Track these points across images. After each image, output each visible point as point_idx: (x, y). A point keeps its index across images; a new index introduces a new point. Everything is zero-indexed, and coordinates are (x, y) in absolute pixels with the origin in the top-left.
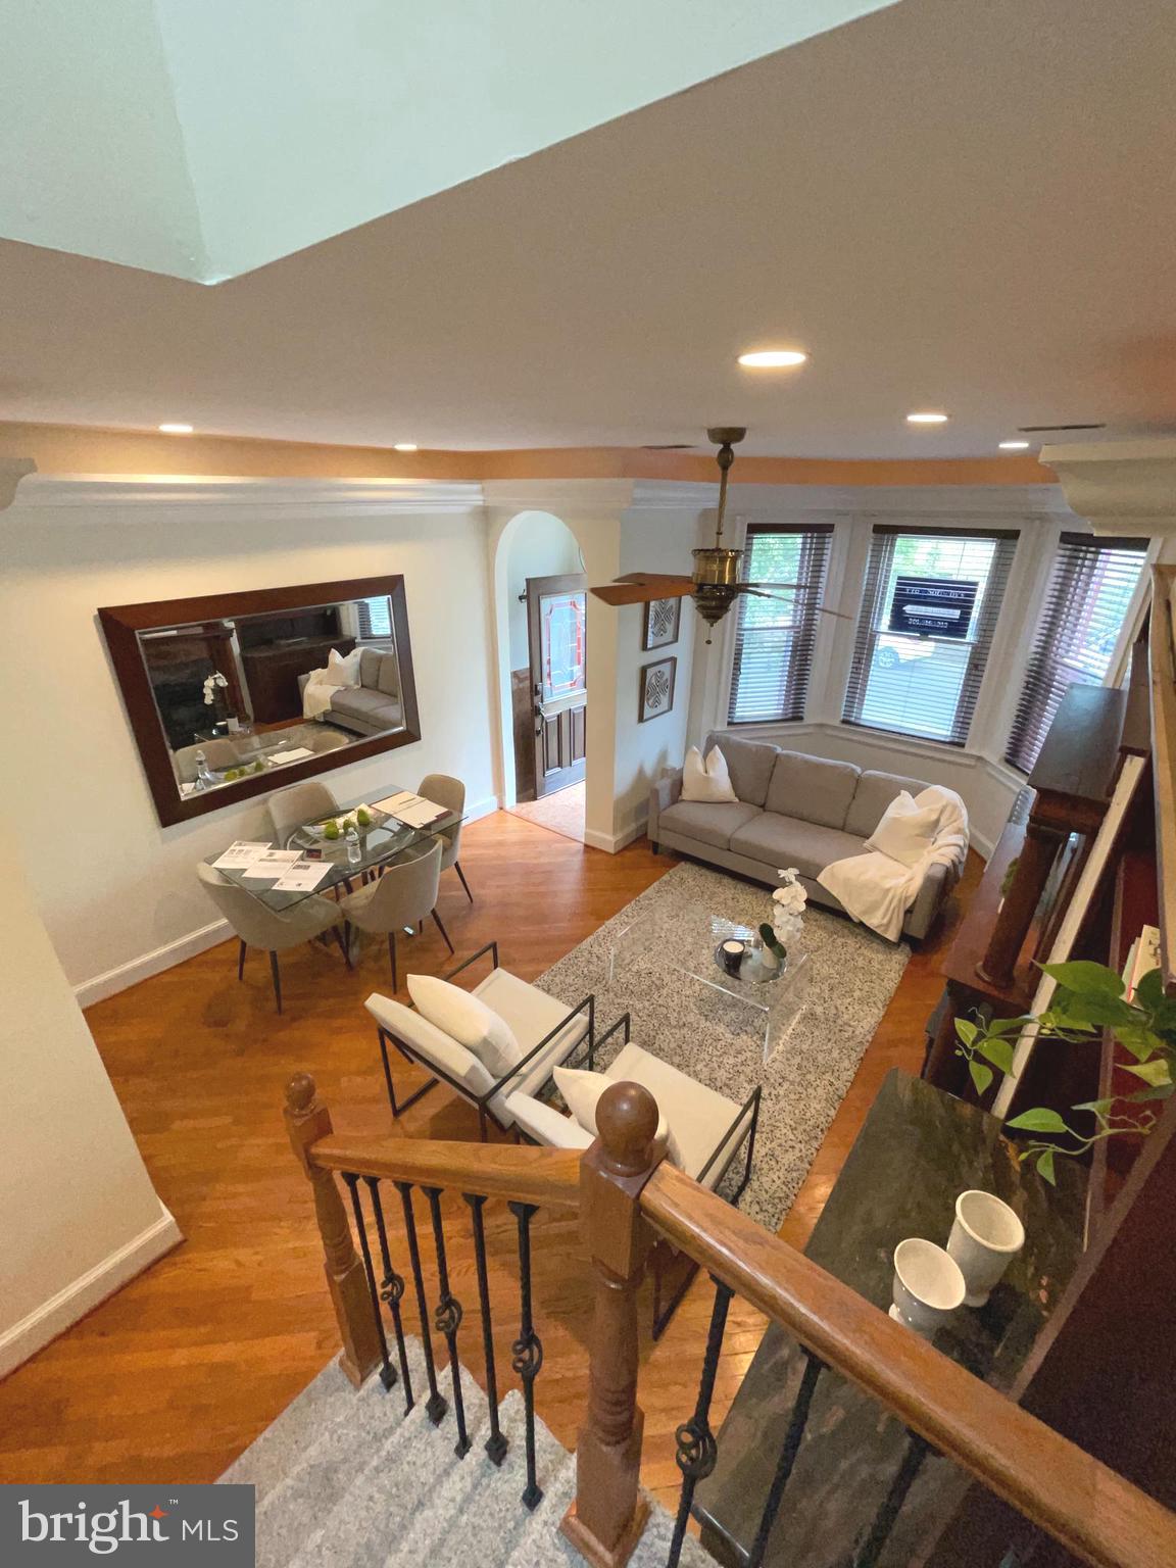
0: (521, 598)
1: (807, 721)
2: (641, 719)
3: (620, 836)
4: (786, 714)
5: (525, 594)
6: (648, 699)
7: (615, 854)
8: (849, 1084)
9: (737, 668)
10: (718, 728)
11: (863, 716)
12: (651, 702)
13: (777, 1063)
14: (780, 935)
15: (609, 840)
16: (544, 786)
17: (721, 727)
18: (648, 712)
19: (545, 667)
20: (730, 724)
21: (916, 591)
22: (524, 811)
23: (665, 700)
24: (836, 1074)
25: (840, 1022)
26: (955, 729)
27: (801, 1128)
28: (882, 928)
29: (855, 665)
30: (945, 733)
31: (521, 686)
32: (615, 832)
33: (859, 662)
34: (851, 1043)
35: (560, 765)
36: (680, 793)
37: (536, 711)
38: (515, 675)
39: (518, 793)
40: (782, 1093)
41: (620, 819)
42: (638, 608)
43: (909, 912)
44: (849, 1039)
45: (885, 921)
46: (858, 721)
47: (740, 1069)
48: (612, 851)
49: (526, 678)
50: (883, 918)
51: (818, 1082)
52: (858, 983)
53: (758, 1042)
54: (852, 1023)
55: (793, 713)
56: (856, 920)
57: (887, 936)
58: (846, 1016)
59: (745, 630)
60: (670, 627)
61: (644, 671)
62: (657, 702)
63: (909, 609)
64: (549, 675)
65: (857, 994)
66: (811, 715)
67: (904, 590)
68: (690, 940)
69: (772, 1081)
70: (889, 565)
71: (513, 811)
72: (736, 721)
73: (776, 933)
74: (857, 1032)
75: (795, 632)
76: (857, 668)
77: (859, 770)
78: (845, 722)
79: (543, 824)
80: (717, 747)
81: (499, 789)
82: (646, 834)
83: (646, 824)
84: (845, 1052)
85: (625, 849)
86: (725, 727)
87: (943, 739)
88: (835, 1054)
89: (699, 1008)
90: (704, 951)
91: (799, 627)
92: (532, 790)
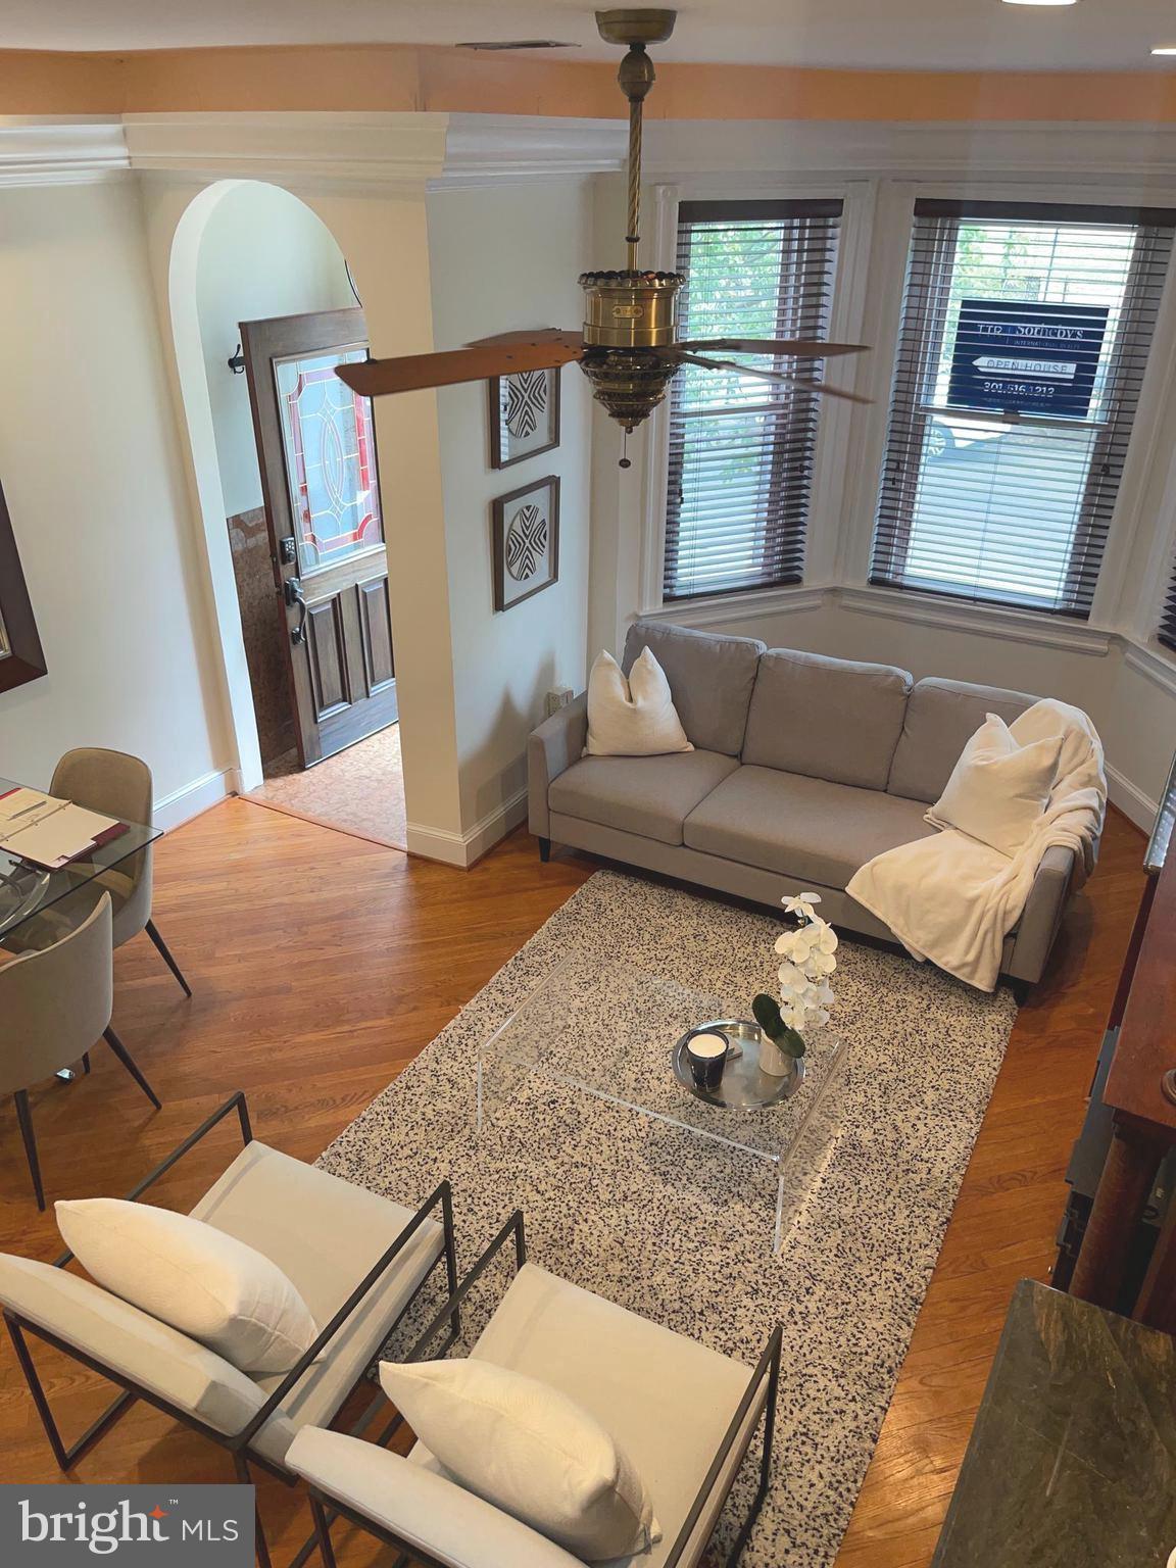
0: (233, 363)
1: (810, 582)
2: (499, 605)
3: (476, 831)
4: (770, 574)
5: (241, 354)
6: (510, 564)
7: (470, 868)
8: (930, 1273)
9: (675, 492)
10: (647, 610)
11: (908, 570)
12: (515, 569)
13: (799, 1250)
14: (793, 1018)
15: (454, 843)
16: (316, 741)
17: (653, 606)
18: (512, 589)
19: (299, 505)
20: (668, 599)
21: (996, 329)
22: (281, 795)
23: (542, 561)
24: (906, 1257)
25: (904, 1155)
26: (1071, 586)
27: (851, 1373)
28: (966, 970)
29: (891, 475)
30: (1053, 593)
31: (251, 542)
32: (464, 829)
33: (898, 470)
34: (928, 1194)
35: (346, 697)
36: (585, 743)
37: (288, 595)
38: (236, 523)
39: (265, 759)
40: (813, 1308)
41: (474, 804)
42: (476, 389)
43: (1011, 936)
44: (922, 1186)
45: (971, 957)
46: (899, 579)
47: (735, 1269)
48: (464, 864)
49: (258, 528)
50: (967, 952)
51: (875, 1278)
52: (931, 1076)
53: (763, 1214)
54: (925, 1156)
55: (782, 570)
56: (919, 959)
57: (976, 983)
58: (914, 1143)
59: (686, 415)
60: (542, 419)
61: (497, 507)
62: (529, 568)
63: (982, 362)
64: (307, 516)
65: (930, 1097)
66: (815, 574)
67: (975, 327)
68: (623, 1026)
69: (793, 1284)
70: (947, 279)
71: (260, 797)
72: (678, 592)
73: (785, 1014)
74: (936, 1172)
75: (779, 416)
76: (894, 480)
77: (909, 678)
78: (875, 582)
79: (323, 820)
80: (647, 647)
81: (225, 755)
82: (525, 822)
83: (525, 803)
84: (918, 1211)
85: (489, 854)
86: (660, 607)
87: (1051, 606)
88: (901, 1219)
89: (651, 1160)
90: (651, 1048)
91: (785, 406)
92: (294, 751)
